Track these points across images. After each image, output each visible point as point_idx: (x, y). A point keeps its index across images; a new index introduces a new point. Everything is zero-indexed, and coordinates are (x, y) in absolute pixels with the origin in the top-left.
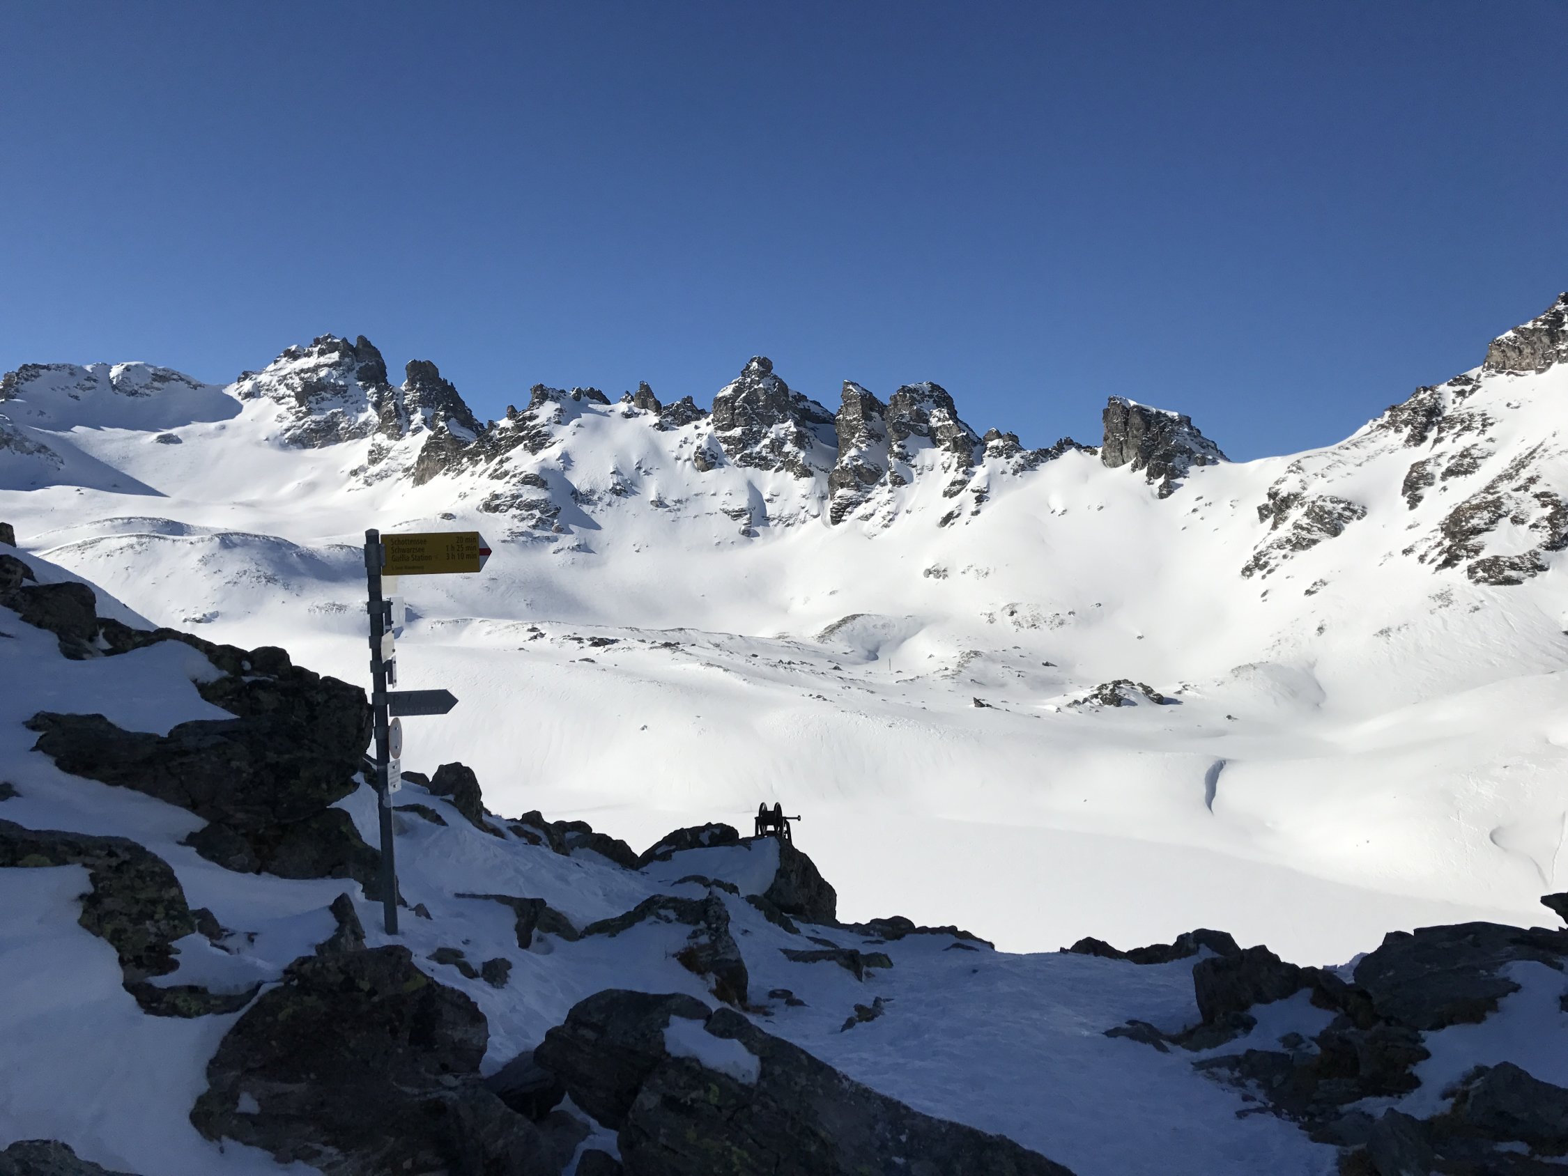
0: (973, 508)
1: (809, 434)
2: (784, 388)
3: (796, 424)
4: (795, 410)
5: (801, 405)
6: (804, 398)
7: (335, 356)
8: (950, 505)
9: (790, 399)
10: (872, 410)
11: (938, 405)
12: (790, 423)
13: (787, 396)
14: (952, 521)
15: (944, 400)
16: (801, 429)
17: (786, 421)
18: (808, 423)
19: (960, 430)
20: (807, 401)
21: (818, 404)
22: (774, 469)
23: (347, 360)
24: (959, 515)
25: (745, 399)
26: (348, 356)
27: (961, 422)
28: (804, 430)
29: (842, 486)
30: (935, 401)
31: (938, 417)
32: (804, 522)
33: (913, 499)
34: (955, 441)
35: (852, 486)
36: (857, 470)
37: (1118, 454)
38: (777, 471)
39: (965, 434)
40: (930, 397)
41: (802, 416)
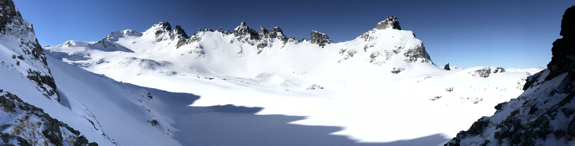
5: (251, 31)
7: (162, 26)
10: (266, 32)
12: (249, 35)
13: (249, 30)
15: (280, 30)
16: (252, 36)
19: (283, 36)
20: (253, 30)
21: (255, 31)
22: (246, 44)
23: (164, 26)
25: (240, 30)
29: (260, 47)
31: (279, 34)
33: (274, 50)
34: (282, 38)
35: (262, 47)
36: (263, 44)
37: (314, 41)
40: (277, 30)
41: (252, 34)
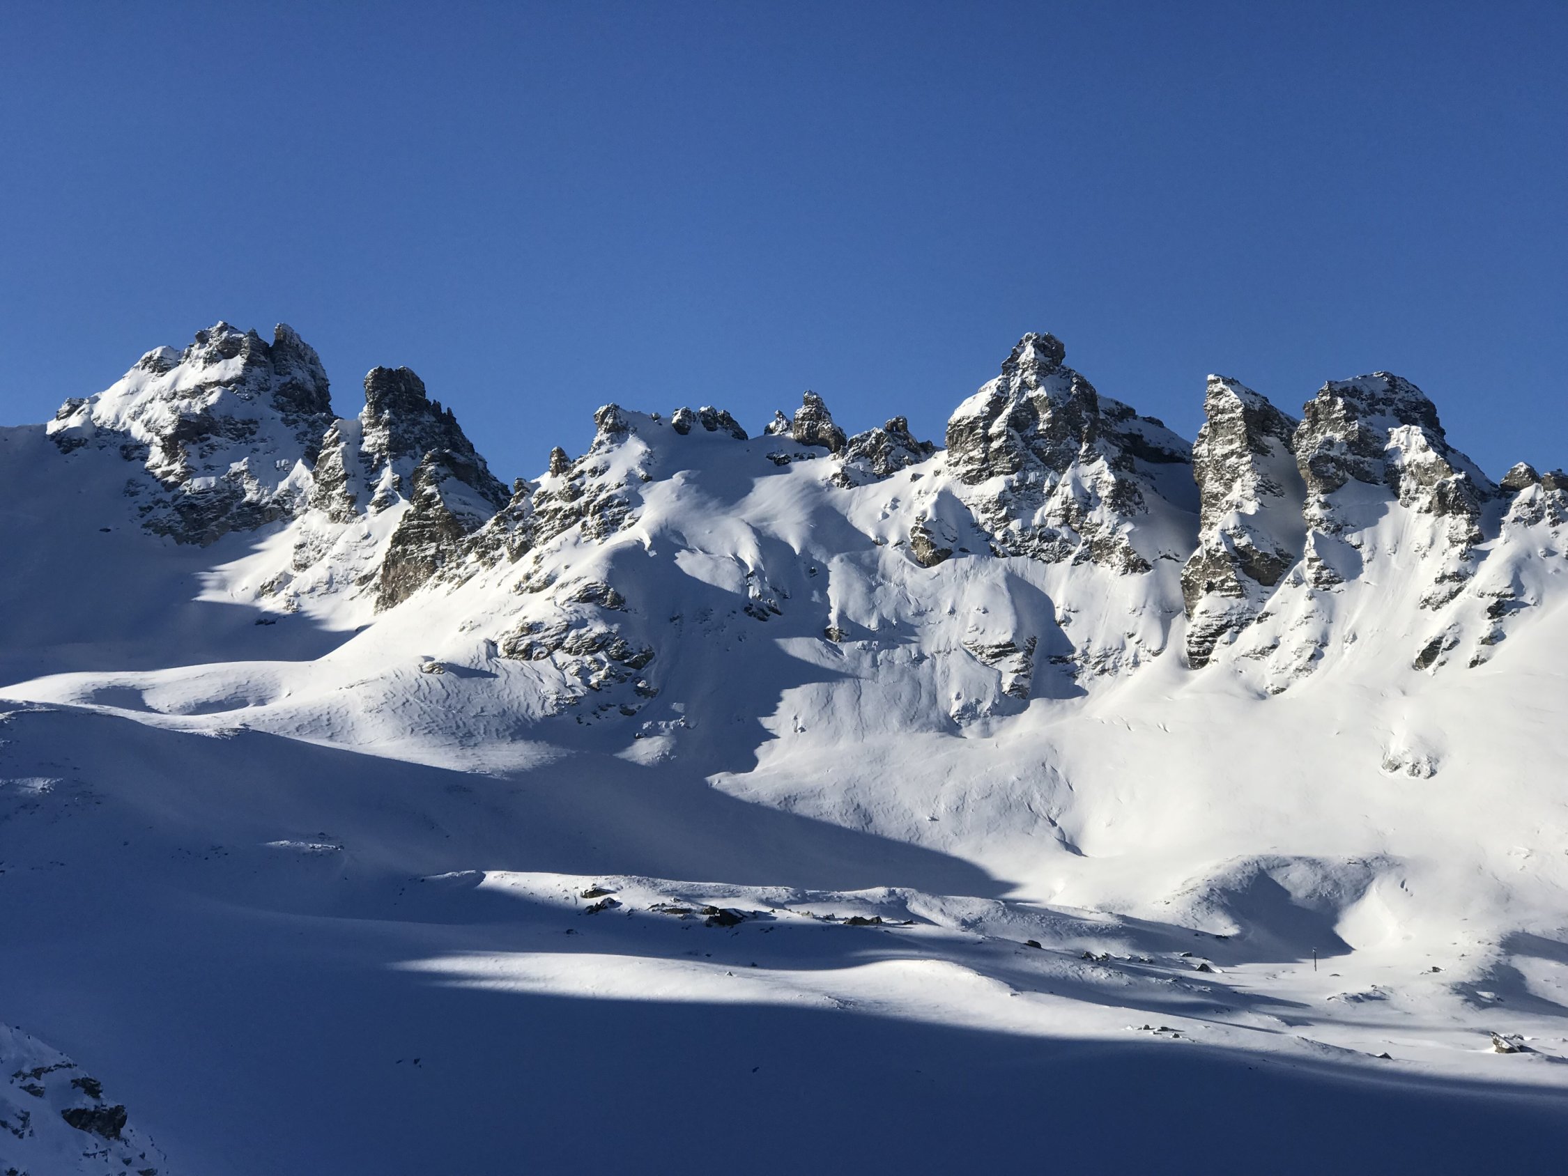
0: (1486, 627)
1: (1142, 487)
2: (1088, 396)
3: (1115, 466)
4: (1113, 438)
5: (1122, 428)
6: (1127, 413)
7: (235, 366)
8: (1436, 624)
9: (1102, 416)
10: (1268, 432)
11: (1405, 419)
12: (1101, 463)
13: (1095, 410)
14: (1439, 658)
15: (1416, 409)
16: (1125, 474)
17: (1094, 460)
18: (1139, 463)
19: (1452, 471)
20: (1135, 417)
21: (1160, 424)
22: (1071, 558)
23: (257, 371)
24: (1455, 643)
25: (1013, 421)
26: (262, 364)
27: (1454, 451)
28: (1131, 478)
29: (1211, 587)
30: (1397, 412)
31: (1404, 445)
32: (1136, 664)
33: (1356, 615)
34: (1441, 494)
35: (1231, 589)
36: (1240, 558)
38: (1077, 561)
39: (1461, 476)
40: (1388, 402)
41: (1126, 450)
